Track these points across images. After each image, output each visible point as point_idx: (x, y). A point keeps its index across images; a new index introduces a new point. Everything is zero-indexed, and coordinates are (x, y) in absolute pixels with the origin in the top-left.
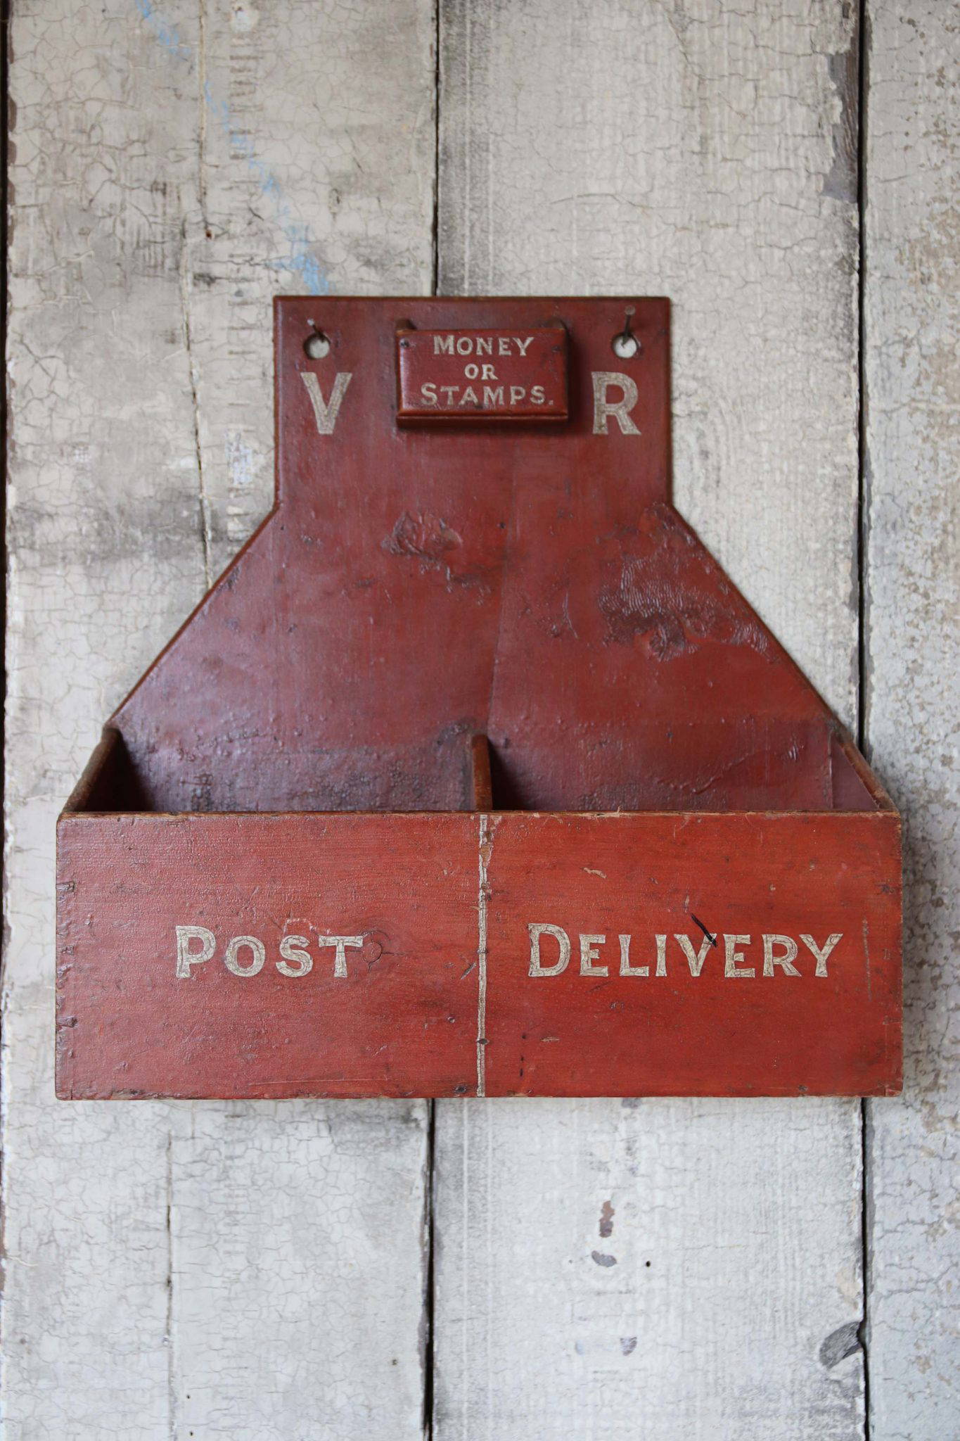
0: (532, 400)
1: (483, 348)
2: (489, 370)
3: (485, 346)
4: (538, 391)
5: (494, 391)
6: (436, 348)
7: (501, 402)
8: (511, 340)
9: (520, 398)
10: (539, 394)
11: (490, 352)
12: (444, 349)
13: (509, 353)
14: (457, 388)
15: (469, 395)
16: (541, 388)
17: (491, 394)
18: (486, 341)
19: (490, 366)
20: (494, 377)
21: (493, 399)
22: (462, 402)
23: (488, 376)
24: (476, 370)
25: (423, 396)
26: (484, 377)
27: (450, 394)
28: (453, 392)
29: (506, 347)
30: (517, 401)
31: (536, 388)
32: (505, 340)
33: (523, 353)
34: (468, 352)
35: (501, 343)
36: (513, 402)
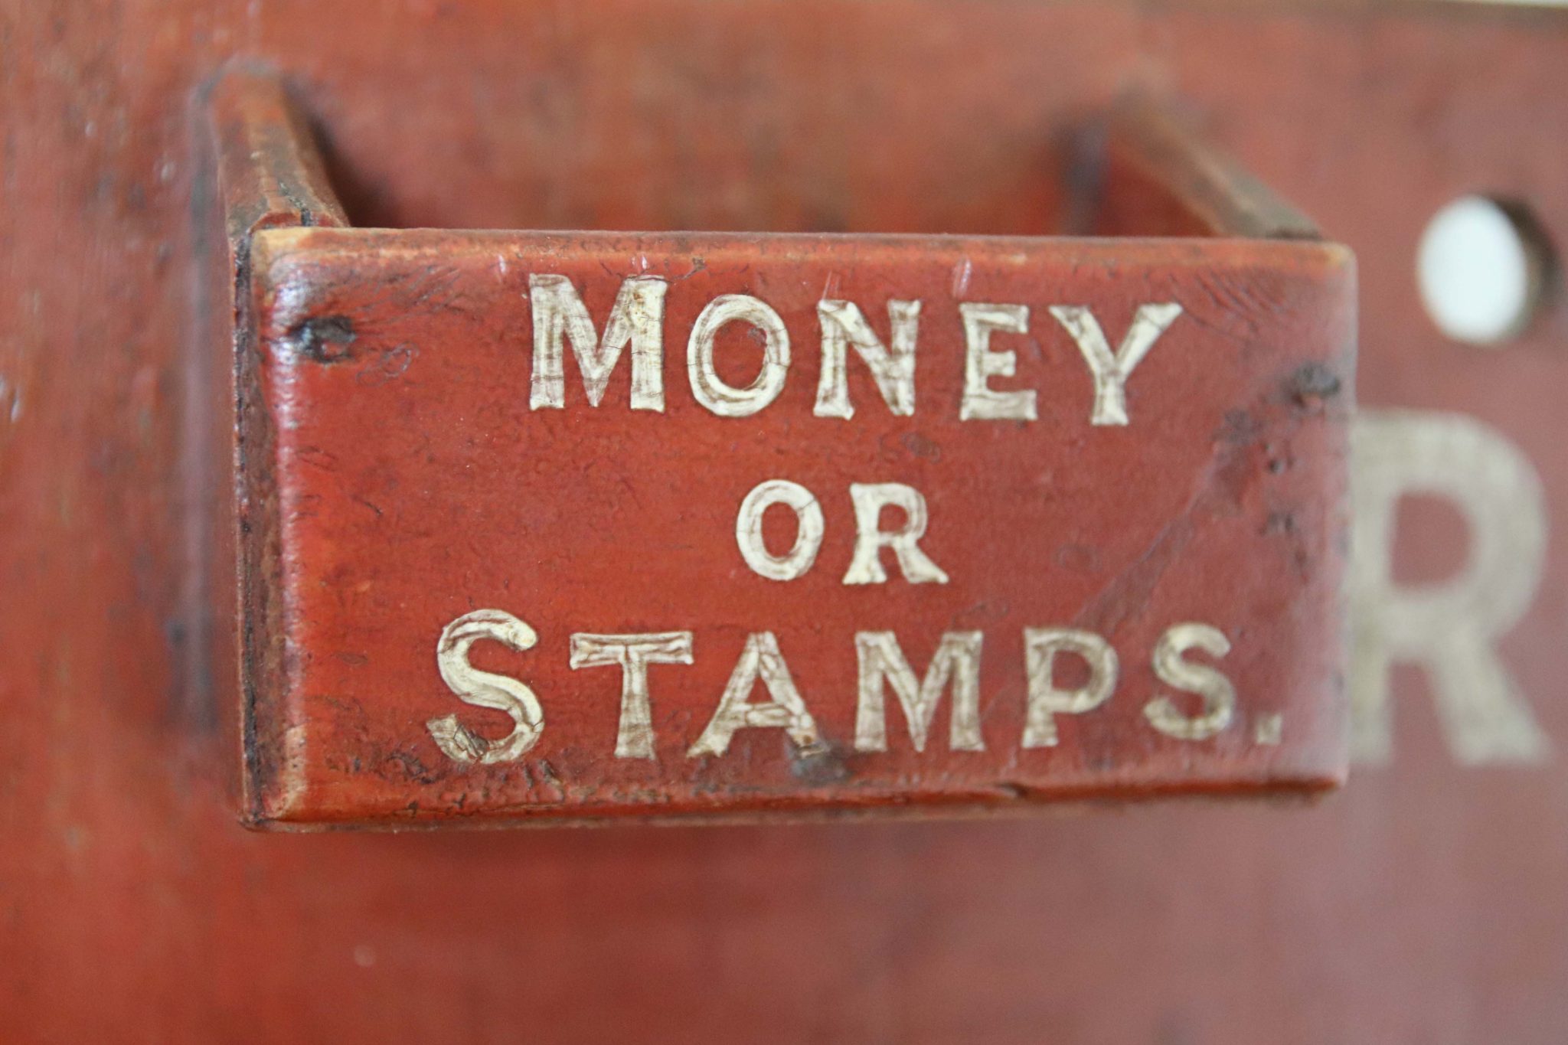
0: (1160, 715)
1: (857, 369)
2: (892, 518)
3: (873, 354)
4: (1193, 656)
5: (918, 660)
6: (546, 366)
7: (965, 736)
8: (1040, 320)
9: (1081, 702)
10: (1197, 679)
11: (905, 400)
12: (595, 372)
13: (1025, 406)
14: (679, 647)
15: (759, 693)
16: (1215, 641)
17: (904, 682)
18: (881, 324)
19: (902, 494)
20: (921, 568)
21: (917, 715)
22: (715, 740)
23: (887, 557)
24: (812, 523)
25: (448, 700)
26: (864, 569)
27: (635, 682)
28: (655, 673)
29: (1005, 363)
30: (1062, 721)
31: (1183, 637)
32: (1000, 318)
33: (1111, 410)
34: (759, 398)
35: (976, 340)
36: (1037, 732)
